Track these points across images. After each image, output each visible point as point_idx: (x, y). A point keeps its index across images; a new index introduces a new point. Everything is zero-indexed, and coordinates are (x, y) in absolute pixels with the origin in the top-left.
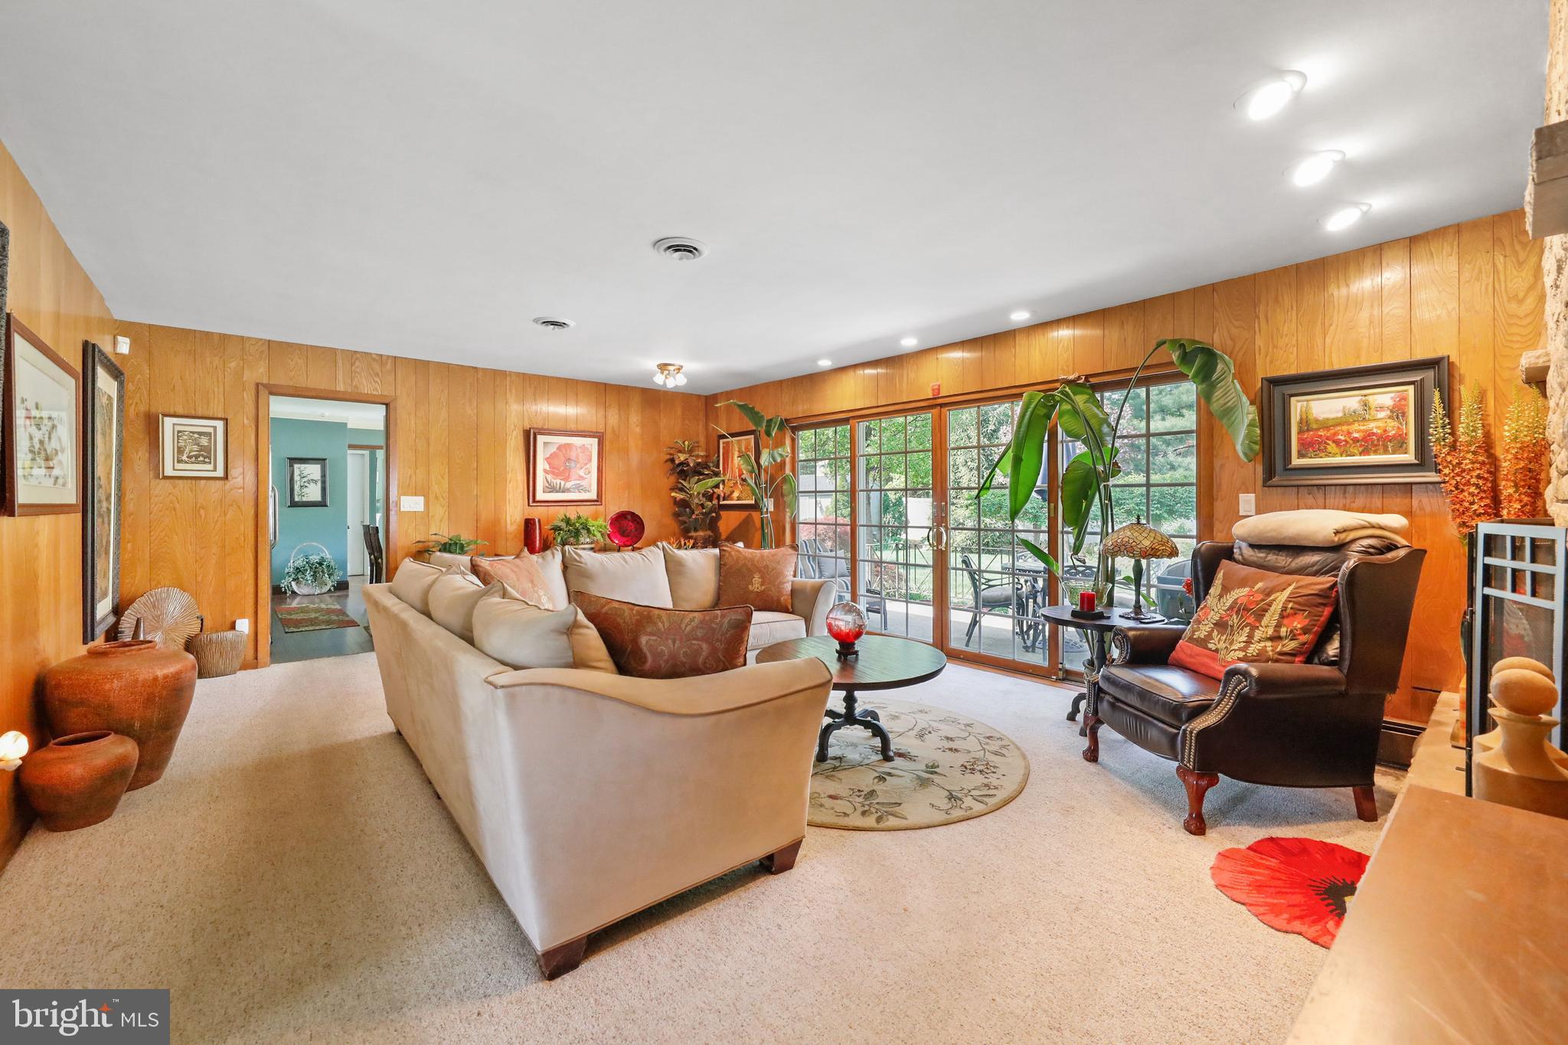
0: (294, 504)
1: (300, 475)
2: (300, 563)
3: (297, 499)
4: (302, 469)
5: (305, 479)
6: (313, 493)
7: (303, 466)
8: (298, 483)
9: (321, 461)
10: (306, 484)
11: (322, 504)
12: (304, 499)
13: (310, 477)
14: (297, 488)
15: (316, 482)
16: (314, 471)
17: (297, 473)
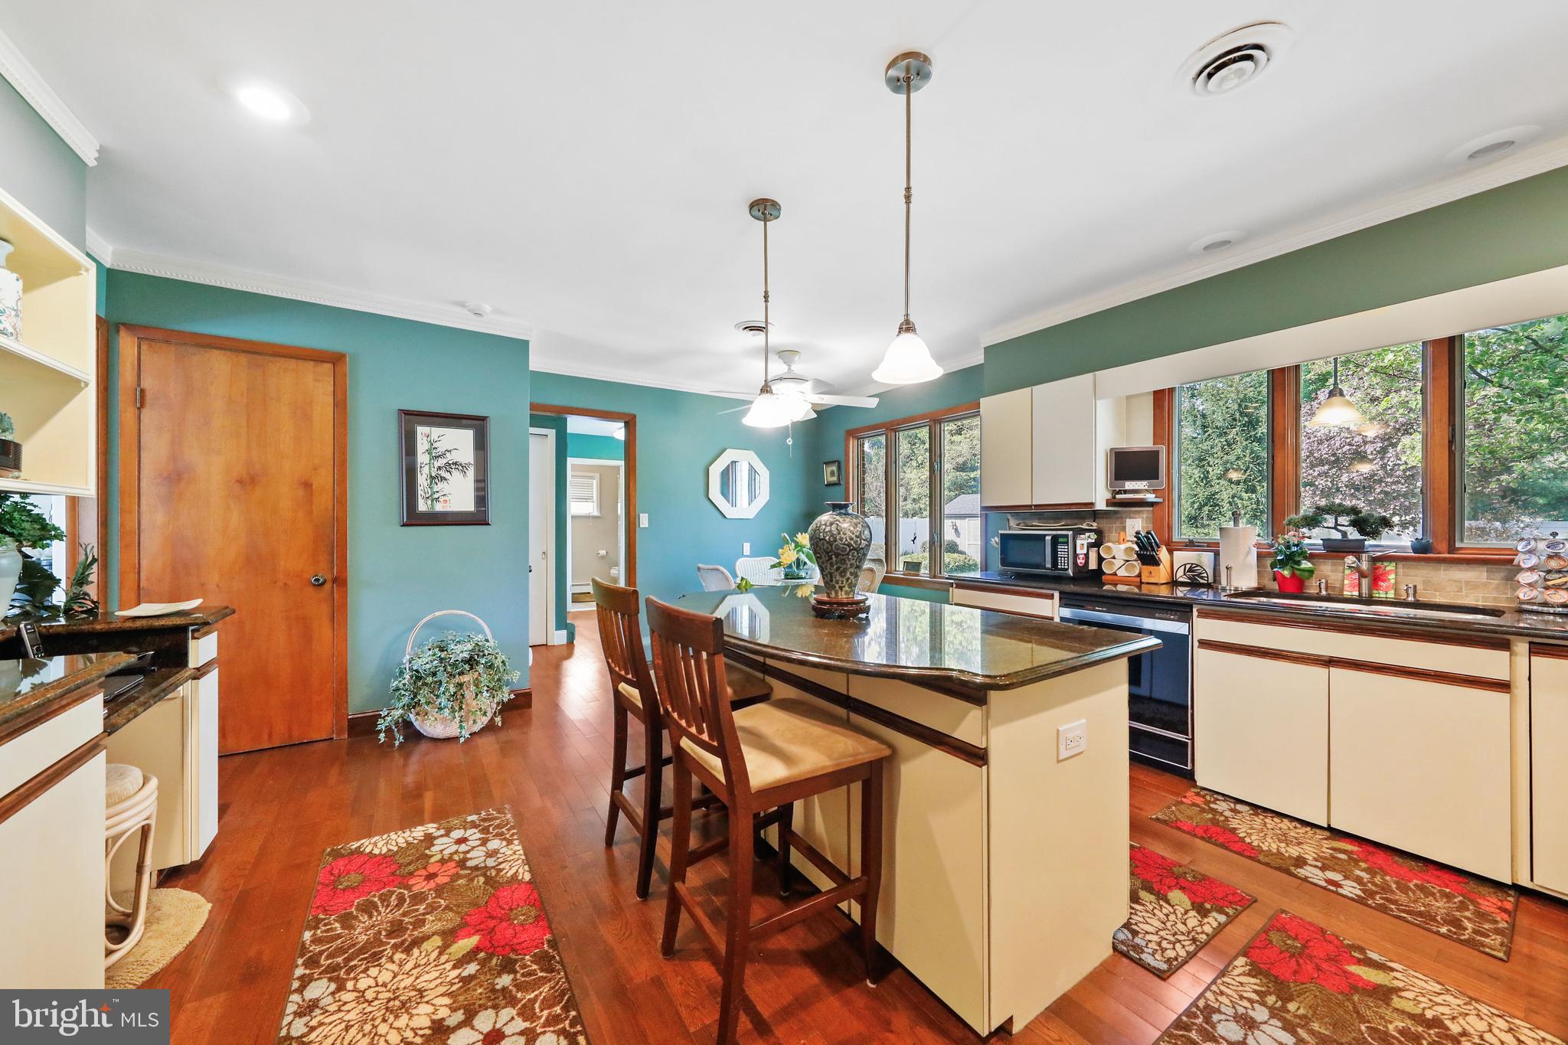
0: (414, 518)
1: (429, 452)
2: (425, 661)
3: (422, 506)
4: (434, 436)
5: (441, 462)
6: (458, 495)
7: (436, 432)
8: (426, 470)
9: (478, 424)
10: (443, 473)
11: (478, 518)
12: (439, 507)
13: (451, 457)
14: (422, 480)
15: (461, 467)
16: (459, 442)
17: (422, 445)
